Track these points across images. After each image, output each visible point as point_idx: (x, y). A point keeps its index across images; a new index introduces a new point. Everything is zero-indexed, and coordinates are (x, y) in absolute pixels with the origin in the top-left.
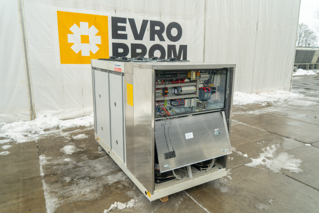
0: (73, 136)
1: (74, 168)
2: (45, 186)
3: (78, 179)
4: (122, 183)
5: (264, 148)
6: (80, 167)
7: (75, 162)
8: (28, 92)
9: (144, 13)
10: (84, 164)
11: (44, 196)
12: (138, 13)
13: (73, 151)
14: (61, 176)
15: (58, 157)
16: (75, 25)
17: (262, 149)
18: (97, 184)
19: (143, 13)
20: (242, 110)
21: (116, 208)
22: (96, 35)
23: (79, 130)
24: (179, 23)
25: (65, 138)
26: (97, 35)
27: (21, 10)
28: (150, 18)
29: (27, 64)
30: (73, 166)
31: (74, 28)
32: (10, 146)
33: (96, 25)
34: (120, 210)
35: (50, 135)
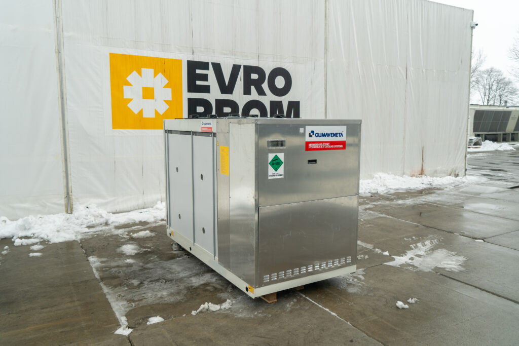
0: (131, 234)
1: (141, 270)
2: (106, 290)
3: (150, 281)
4: (211, 285)
5: (414, 245)
6: (150, 269)
7: (141, 264)
8: (63, 171)
9: (235, 55)
10: (154, 266)
11: (107, 299)
12: (227, 54)
13: (136, 252)
14: (125, 278)
15: (116, 258)
16: (135, 73)
17: (411, 246)
18: (178, 286)
19: (233, 55)
20: (387, 199)
21: (208, 310)
22: (164, 87)
23: (139, 227)
24: (287, 69)
25: (120, 237)
26: (166, 86)
27: (59, 52)
28: (244, 62)
29: (64, 129)
30: (140, 268)
31: (132, 77)
32: (41, 247)
33: (164, 73)
34: (213, 311)
35: (97, 233)
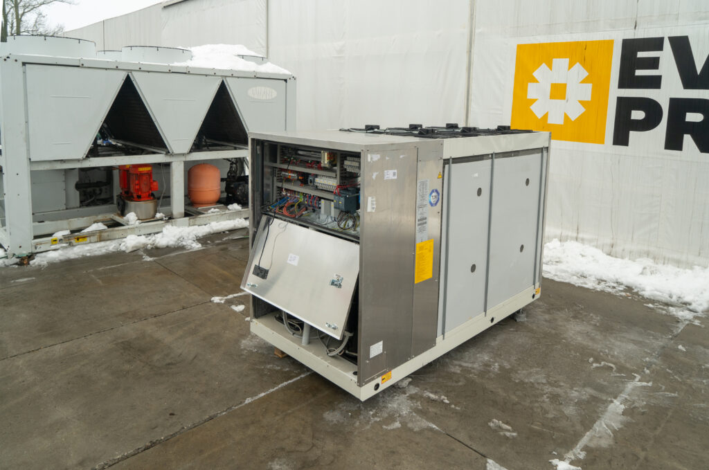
16: (544, 66)
26: (584, 81)
27: (470, 52)
31: (540, 72)
33: (584, 62)
